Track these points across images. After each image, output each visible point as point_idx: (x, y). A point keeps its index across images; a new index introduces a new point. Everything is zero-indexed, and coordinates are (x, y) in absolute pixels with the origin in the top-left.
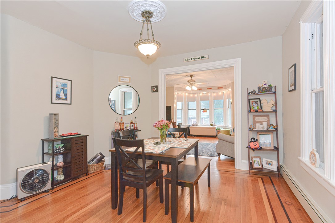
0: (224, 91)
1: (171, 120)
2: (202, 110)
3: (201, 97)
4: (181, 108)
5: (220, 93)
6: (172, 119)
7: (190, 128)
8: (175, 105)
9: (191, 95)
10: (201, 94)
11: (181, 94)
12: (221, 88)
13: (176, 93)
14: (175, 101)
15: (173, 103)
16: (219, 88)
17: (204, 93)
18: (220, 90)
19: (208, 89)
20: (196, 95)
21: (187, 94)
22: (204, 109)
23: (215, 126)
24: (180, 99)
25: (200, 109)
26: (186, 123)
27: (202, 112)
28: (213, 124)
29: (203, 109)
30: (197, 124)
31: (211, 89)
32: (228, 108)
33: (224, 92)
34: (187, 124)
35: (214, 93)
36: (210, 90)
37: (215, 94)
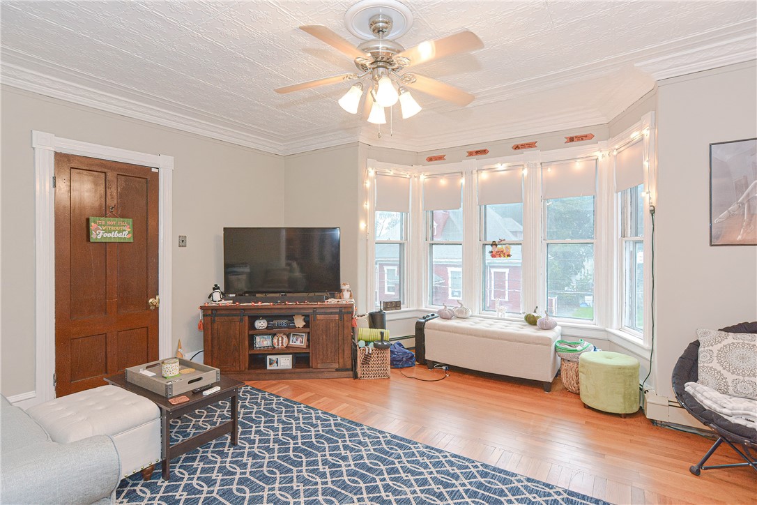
0: (601, 154)
1: (340, 291)
2: (489, 248)
3: (484, 187)
4: (398, 239)
5: (578, 166)
6: (343, 287)
7: (426, 331)
8: (362, 225)
9: (443, 182)
10: (484, 176)
11: (396, 176)
12: (581, 138)
13: (372, 173)
14: (367, 206)
15: (354, 214)
16: (571, 139)
17: (499, 167)
18: (576, 148)
19: (517, 147)
20: (463, 181)
21: (423, 178)
22: (497, 241)
23: (548, 327)
24: (392, 199)
25: (479, 245)
26: (419, 301)
27: (488, 256)
28: (541, 314)
29: (494, 244)
30: (461, 312)
31: (530, 145)
32: (624, 235)
33: (599, 154)
34: (423, 308)
35: (549, 163)
36: (527, 152)
37: (550, 171)
